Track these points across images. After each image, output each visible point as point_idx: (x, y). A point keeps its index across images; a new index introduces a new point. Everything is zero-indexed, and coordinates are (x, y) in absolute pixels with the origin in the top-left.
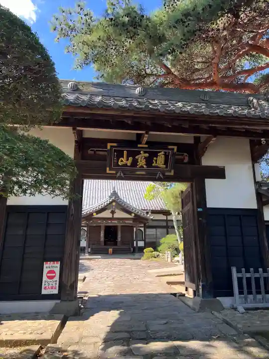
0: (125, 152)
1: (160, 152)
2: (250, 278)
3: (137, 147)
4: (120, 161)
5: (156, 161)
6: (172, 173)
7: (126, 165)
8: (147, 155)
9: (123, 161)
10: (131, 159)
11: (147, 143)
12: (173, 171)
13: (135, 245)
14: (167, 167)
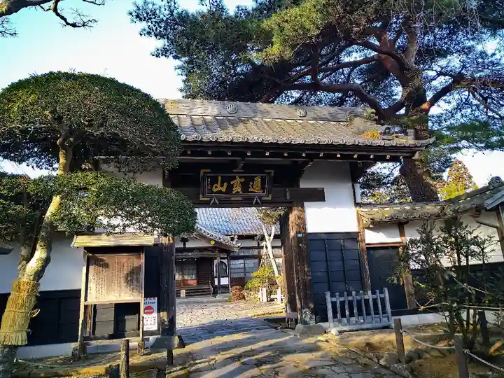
0: (220, 178)
1: (256, 176)
2: (344, 301)
3: (232, 173)
4: (214, 188)
5: (252, 185)
6: (270, 198)
7: (220, 192)
8: (243, 180)
9: (218, 187)
10: (225, 184)
11: (243, 168)
12: (270, 196)
13: (216, 283)
14: (264, 192)
